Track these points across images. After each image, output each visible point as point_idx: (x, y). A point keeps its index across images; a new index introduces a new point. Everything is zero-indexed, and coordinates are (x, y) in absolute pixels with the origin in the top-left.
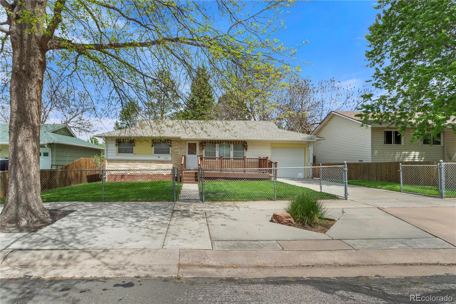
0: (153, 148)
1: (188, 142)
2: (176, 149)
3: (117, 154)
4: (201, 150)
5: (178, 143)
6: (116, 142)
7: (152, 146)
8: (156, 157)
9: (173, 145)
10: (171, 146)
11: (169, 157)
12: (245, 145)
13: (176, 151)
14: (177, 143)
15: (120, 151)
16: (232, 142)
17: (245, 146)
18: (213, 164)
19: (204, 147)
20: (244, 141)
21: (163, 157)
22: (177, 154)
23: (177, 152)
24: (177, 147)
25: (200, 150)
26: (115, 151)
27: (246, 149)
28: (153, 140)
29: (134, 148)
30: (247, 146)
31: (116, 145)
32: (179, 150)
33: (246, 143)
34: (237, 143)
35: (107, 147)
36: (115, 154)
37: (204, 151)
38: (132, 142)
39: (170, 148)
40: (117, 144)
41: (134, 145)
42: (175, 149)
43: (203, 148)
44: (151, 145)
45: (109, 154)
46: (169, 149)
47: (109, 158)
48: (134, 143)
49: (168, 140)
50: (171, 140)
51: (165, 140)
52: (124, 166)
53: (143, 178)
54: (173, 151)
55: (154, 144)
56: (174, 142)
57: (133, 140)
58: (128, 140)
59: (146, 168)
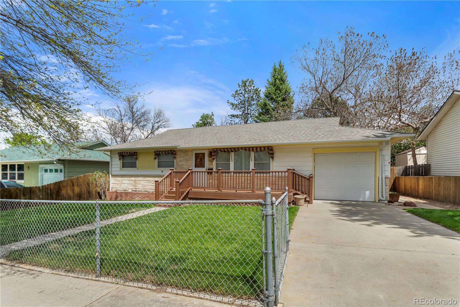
0: (157, 160)
1: (195, 152)
2: (181, 161)
3: (121, 169)
4: (211, 161)
5: (184, 154)
6: (119, 156)
7: (155, 158)
8: (159, 172)
9: (177, 156)
10: (175, 158)
12: (270, 152)
13: (181, 163)
14: (182, 154)
15: (124, 166)
16: (251, 149)
17: (270, 154)
18: (227, 179)
20: (268, 147)
21: (166, 171)
22: (183, 167)
23: (182, 165)
24: (182, 159)
25: (210, 161)
26: (119, 166)
27: (272, 158)
28: (155, 152)
29: (137, 161)
30: (273, 154)
31: (120, 159)
32: (185, 163)
33: (272, 150)
34: (259, 150)
35: (111, 160)
36: (119, 169)
37: (214, 162)
39: (175, 161)
41: (137, 158)
42: (179, 162)
43: (214, 159)
45: (113, 169)
46: (174, 161)
47: (114, 173)
48: (136, 155)
49: (171, 150)
50: (174, 151)
51: (168, 151)
52: (127, 182)
53: (140, 196)
54: (178, 164)
55: (156, 156)
56: (179, 153)
57: (135, 153)
58: (130, 152)
59: (149, 184)
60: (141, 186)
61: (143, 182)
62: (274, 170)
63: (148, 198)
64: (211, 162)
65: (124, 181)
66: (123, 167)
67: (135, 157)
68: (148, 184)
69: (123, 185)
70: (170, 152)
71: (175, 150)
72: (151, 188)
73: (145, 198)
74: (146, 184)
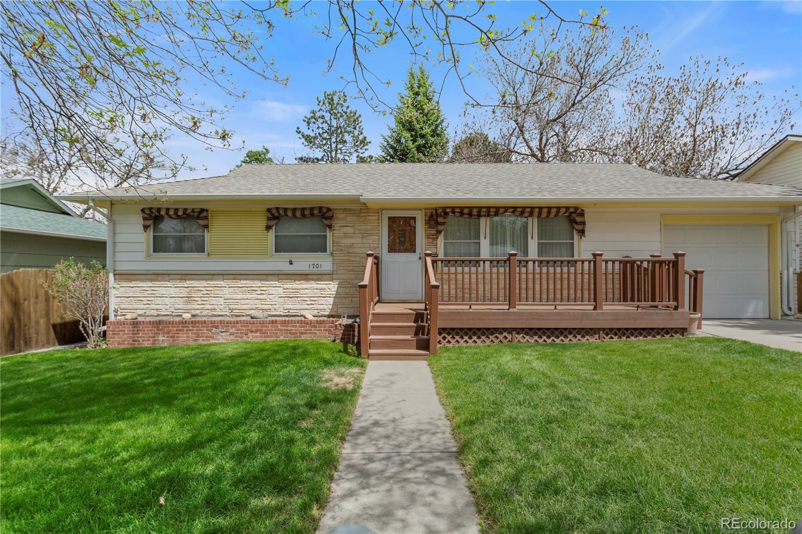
0: (272, 234)
1: (387, 214)
2: (346, 236)
3: (149, 256)
4: (432, 238)
5: (355, 218)
6: (144, 219)
7: (268, 228)
8: (280, 263)
9: (337, 224)
10: (330, 227)
11: (325, 262)
12: (578, 219)
13: (348, 241)
14: (350, 219)
15: (159, 246)
16: (537, 210)
17: (577, 223)
18: (474, 281)
19: (440, 228)
20: (576, 208)
21: (303, 262)
22: (352, 250)
23: (351, 247)
24: (350, 230)
25: (428, 236)
26: (143, 247)
27: (582, 232)
28: (269, 210)
29: (207, 235)
30: (584, 223)
31: (146, 227)
32: (360, 240)
33: (582, 214)
34: (552, 215)
35: (114, 233)
36: (141, 257)
37: (441, 241)
38: (198, 218)
39: (329, 234)
40: (149, 223)
41: (206, 226)
42: (342, 237)
43: (439, 232)
44: (263, 223)
45: (119, 257)
46: (326, 236)
47: (122, 267)
48: (206, 218)
49: (321, 208)
50: (329, 209)
51: (312, 209)
52: (172, 291)
53: (233, 330)
54: (338, 243)
55: (272, 223)
56: (341, 216)
57: (202, 210)
58: (185, 210)
59: (249, 296)
60: (221, 301)
61: (226, 291)
63: (258, 334)
64: (430, 241)
65: (163, 291)
66: (154, 252)
67: (202, 222)
68: (245, 297)
69: (159, 301)
70: (316, 212)
71: (331, 207)
72: (254, 307)
73: (250, 334)
74: (239, 296)
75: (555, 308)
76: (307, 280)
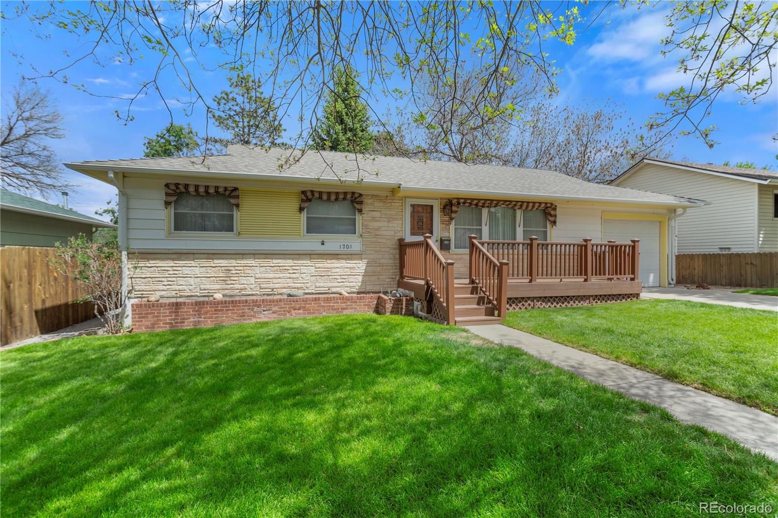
0: (304, 216)
1: (410, 201)
2: (374, 219)
3: (169, 233)
4: (446, 224)
5: (381, 204)
6: (167, 194)
7: (301, 209)
8: (312, 242)
9: (365, 208)
10: (360, 211)
11: (355, 243)
12: (552, 212)
13: (375, 225)
14: (378, 204)
15: (180, 224)
17: (551, 215)
19: (453, 215)
20: (551, 203)
21: (334, 242)
22: (378, 233)
23: (378, 229)
24: (377, 214)
25: (442, 222)
26: (163, 225)
27: (554, 222)
28: (303, 192)
29: (237, 214)
30: (555, 216)
31: (167, 204)
32: (386, 224)
33: (555, 209)
34: (530, 208)
35: (128, 209)
36: (162, 234)
37: (452, 227)
38: (230, 196)
39: (358, 217)
40: (173, 199)
41: (237, 206)
42: (371, 221)
43: (452, 219)
44: (295, 204)
45: (133, 234)
46: (355, 219)
47: (136, 245)
48: (237, 197)
49: (353, 193)
50: (361, 195)
51: (345, 193)
52: (197, 271)
53: (276, 308)
54: (366, 226)
55: (305, 204)
56: (370, 201)
57: (236, 189)
58: (217, 188)
59: (281, 275)
60: (252, 280)
61: (257, 270)
62: (553, 241)
63: (301, 311)
64: (444, 226)
65: (186, 271)
66: (177, 228)
67: (233, 201)
68: (277, 276)
69: (181, 281)
70: (349, 196)
71: (362, 192)
72: (286, 285)
73: (293, 312)
74: (271, 276)
75: (561, 281)
76: (338, 259)
